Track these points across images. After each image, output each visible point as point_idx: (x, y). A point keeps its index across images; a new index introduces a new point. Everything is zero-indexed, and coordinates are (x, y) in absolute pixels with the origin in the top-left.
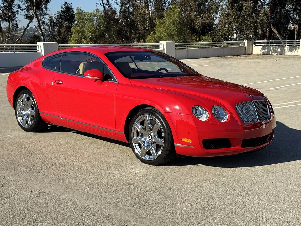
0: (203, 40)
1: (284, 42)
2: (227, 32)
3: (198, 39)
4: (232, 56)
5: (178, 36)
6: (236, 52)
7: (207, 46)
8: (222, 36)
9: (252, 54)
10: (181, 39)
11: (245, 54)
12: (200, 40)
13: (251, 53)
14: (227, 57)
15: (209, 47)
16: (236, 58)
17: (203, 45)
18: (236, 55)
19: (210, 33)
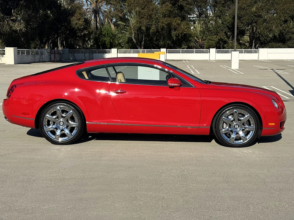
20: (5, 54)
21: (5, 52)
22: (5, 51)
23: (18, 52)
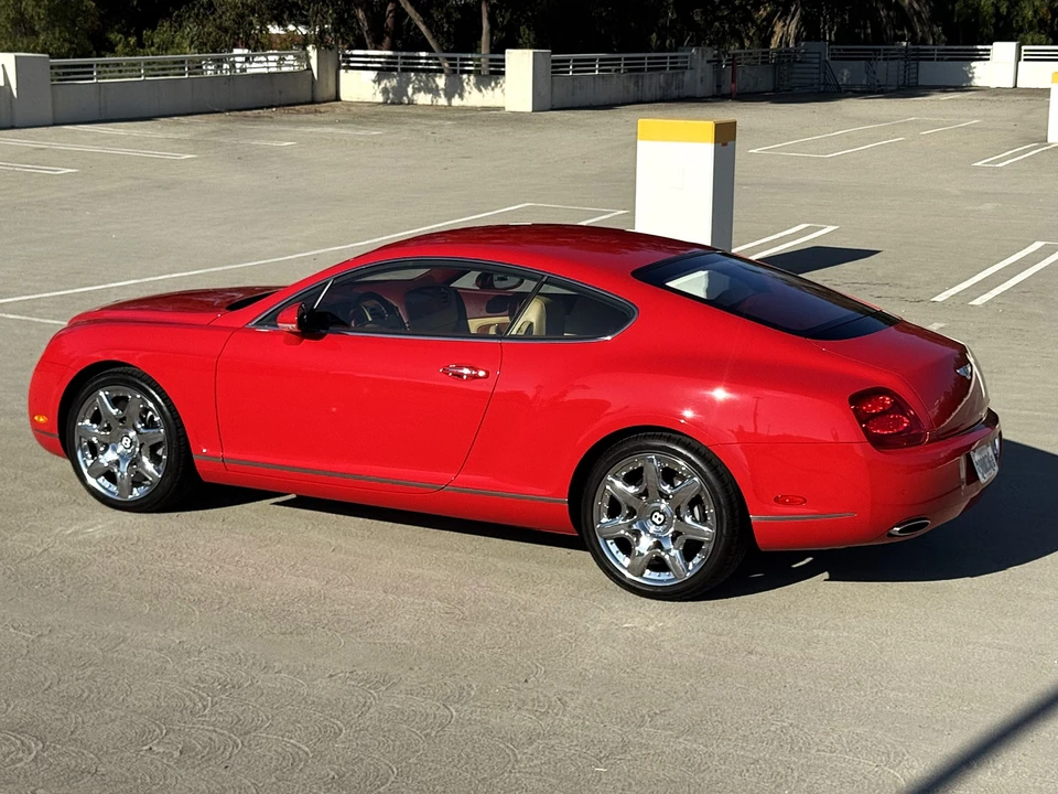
0: (152, 45)
1: (449, 59)
2: (242, 16)
3: (132, 40)
4: (268, 107)
5: (51, 25)
6: (280, 92)
7: (170, 69)
8: (226, 31)
9: (337, 98)
10: (64, 40)
11: (313, 102)
12: (143, 46)
13: (333, 97)
14: (248, 113)
15: (177, 71)
16: (285, 118)
17: (156, 67)
18: (284, 106)
19: (178, 16)
20: (503, 73)
21: (504, 66)
22: (506, 63)
23: (553, 67)
